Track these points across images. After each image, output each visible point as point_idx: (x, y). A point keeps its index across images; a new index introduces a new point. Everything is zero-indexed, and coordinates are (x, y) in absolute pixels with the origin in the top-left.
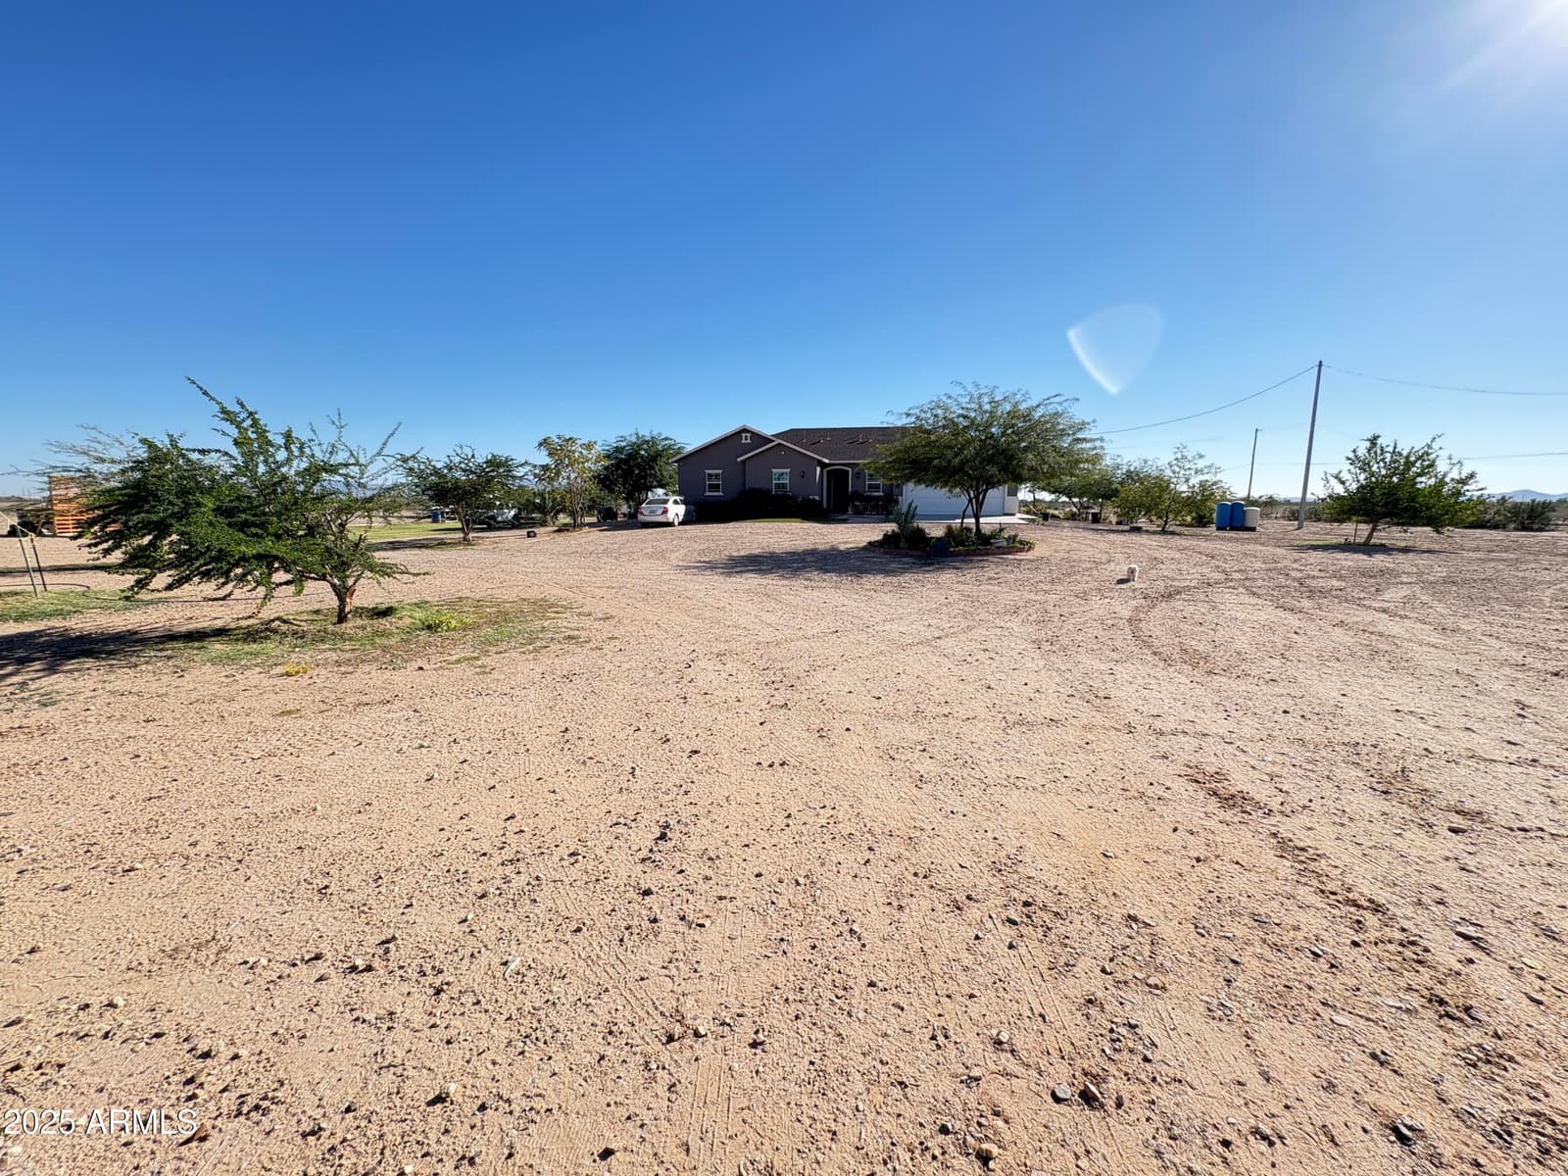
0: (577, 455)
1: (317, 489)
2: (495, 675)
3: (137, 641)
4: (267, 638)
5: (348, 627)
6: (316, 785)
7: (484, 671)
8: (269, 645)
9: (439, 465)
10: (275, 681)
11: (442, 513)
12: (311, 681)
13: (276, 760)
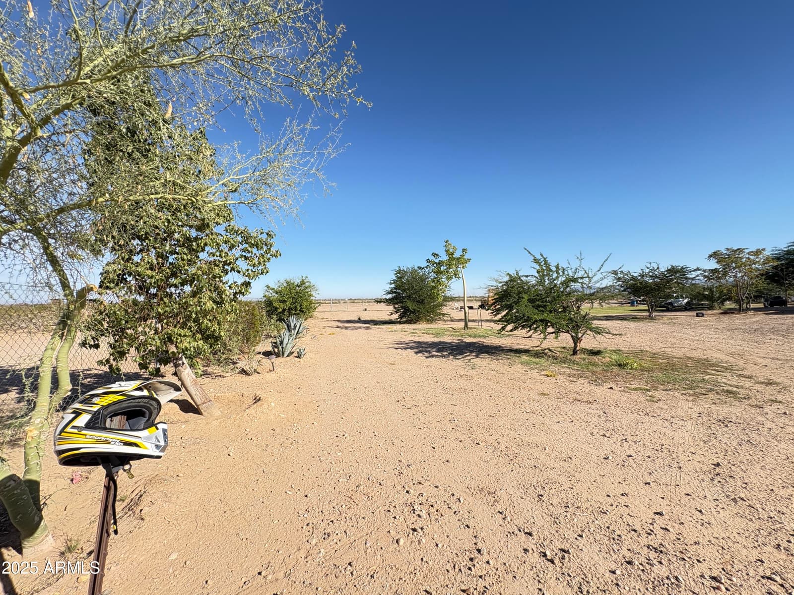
0: (744, 260)
1: (568, 289)
2: (661, 404)
3: (501, 350)
4: (542, 357)
5: (576, 358)
6: (548, 436)
7: (652, 400)
8: (543, 360)
9: (635, 275)
10: (542, 377)
11: (637, 301)
12: (556, 381)
13: (535, 416)
